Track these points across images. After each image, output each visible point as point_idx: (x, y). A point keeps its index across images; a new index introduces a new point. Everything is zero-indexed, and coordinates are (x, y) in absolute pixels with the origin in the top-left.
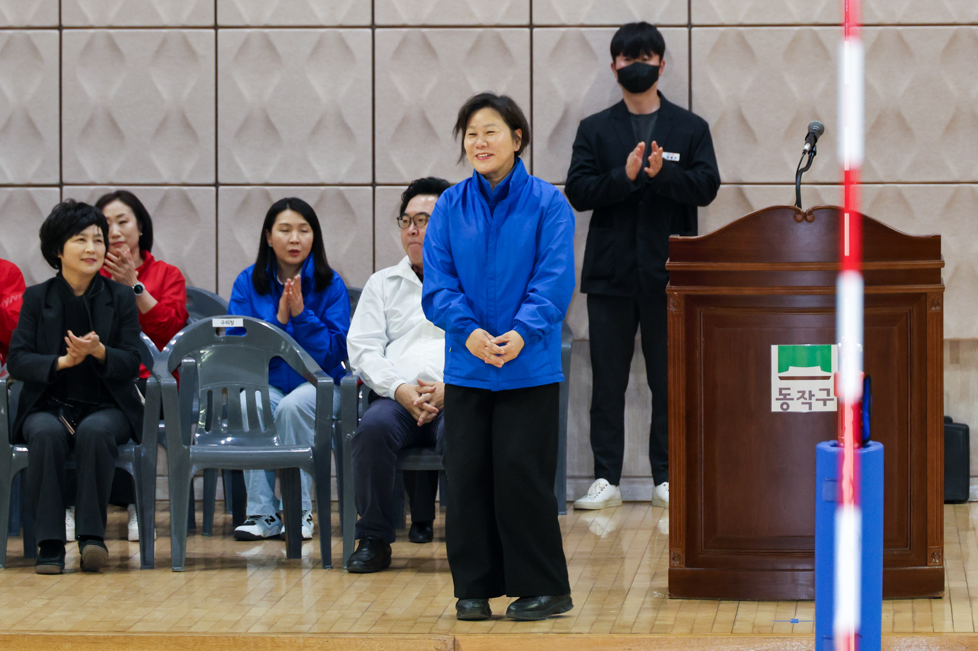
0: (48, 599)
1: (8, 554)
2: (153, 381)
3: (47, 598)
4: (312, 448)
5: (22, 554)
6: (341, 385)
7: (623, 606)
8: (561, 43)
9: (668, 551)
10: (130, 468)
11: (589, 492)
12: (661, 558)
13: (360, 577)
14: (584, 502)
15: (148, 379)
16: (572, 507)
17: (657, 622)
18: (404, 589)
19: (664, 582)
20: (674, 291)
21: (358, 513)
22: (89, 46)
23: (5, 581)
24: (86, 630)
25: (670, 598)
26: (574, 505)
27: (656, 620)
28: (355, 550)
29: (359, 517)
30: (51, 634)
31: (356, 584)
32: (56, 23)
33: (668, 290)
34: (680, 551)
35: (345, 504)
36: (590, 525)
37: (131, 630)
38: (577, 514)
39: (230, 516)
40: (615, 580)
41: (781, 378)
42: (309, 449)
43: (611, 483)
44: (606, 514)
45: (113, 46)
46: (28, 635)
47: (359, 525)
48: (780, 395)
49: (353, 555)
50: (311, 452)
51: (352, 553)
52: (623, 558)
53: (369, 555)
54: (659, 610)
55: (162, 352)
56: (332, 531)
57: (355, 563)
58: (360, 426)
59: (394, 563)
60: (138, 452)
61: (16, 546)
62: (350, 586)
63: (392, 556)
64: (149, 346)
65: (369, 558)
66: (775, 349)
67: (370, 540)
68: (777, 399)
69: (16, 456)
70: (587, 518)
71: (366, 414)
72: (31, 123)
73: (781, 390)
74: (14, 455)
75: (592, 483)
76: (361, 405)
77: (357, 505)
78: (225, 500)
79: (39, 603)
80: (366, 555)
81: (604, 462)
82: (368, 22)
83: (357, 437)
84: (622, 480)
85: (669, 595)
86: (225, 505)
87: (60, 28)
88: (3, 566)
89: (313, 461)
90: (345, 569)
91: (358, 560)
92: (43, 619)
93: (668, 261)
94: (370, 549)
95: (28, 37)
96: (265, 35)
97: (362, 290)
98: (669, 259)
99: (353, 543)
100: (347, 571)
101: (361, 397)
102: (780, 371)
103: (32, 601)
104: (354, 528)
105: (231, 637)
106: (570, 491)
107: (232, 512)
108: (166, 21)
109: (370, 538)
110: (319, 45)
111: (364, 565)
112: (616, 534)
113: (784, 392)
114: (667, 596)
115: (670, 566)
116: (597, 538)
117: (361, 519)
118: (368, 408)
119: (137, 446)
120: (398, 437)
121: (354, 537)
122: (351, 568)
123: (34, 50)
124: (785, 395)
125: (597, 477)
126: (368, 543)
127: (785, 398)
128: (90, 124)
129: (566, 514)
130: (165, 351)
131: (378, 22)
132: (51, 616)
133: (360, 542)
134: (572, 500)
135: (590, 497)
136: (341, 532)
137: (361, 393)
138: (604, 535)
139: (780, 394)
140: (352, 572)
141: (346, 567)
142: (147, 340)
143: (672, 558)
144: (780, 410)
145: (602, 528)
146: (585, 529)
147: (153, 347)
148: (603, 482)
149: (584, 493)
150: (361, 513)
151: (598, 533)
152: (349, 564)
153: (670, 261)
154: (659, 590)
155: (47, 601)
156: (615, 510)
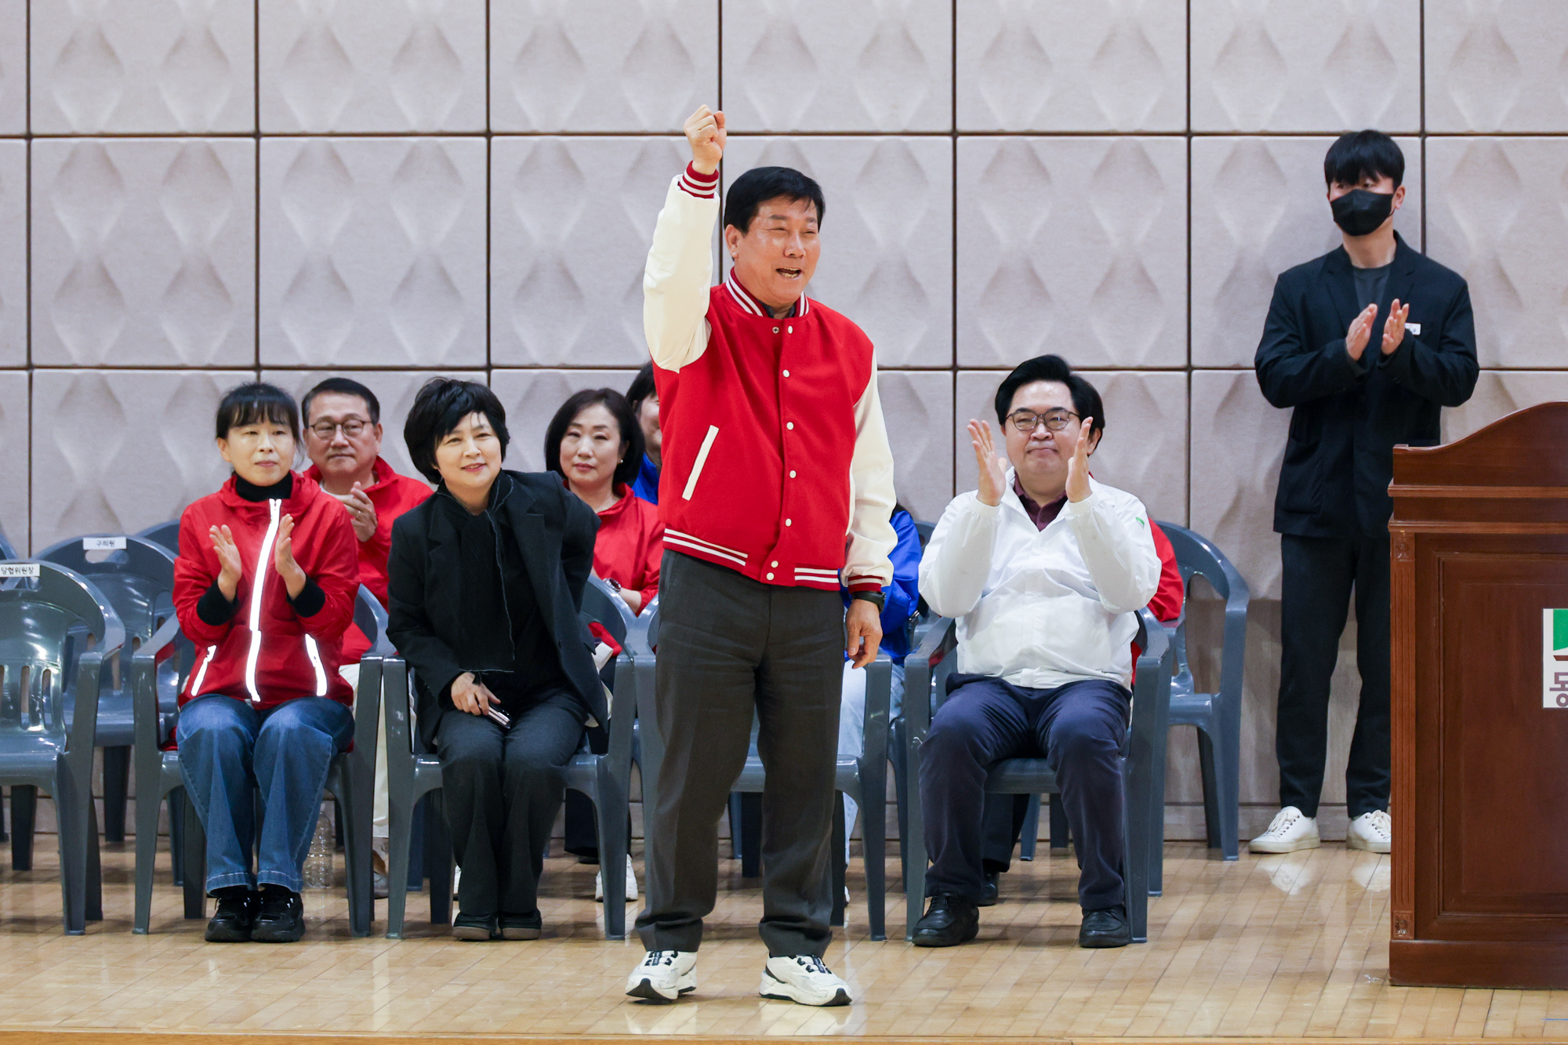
0: (466, 985)
1: (406, 918)
2: (626, 660)
3: (466, 983)
4: (858, 760)
5: (427, 918)
6: (906, 666)
7: (1323, 997)
8: (1233, 158)
9: (1389, 914)
10: (592, 791)
11: (1272, 827)
12: (1378, 925)
13: (932, 952)
14: (1264, 841)
15: (618, 657)
16: (1246, 849)
17: (1372, 1021)
18: (997, 970)
19: (1383, 961)
20: (1399, 527)
21: (930, 857)
22: (530, 163)
23: (402, 958)
24: (524, 1030)
25: (1392, 986)
26: (1250, 847)
27: (1370, 1018)
28: (925, 913)
29: (931, 864)
30: (471, 1037)
31: (926, 963)
32: (481, 127)
33: (1391, 527)
34: (1408, 913)
35: (910, 844)
36: (1274, 876)
37: (591, 1031)
38: (1255, 859)
39: (739, 863)
40: (1310, 958)
41: (1558, 658)
42: (853, 762)
43: (1305, 814)
44: (1297, 860)
45: (567, 161)
46: (437, 1039)
47: (930, 876)
48: (1555, 683)
49: (921, 920)
50: (857, 766)
51: (920, 917)
52: (1322, 926)
53: (945, 921)
54: (1375, 1003)
55: (640, 616)
56: (888, 884)
57: (925, 931)
58: (932, 727)
59: (981, 933)
60: (601, 766)
61: (418, 906)
62: (917, 966)
63: (980, 921)
64: (619, 607)
65: (947, 925)
66: (1548, 614)
67: (948, 898)
68: (1552, 689)
69: (420, 772)
70: (1268, 865)
71: (940, 711)
72: (444, 275)
73: (1557, 675)
74: (417, 770)
75: (1277, 813)
76: (934, 697)
77: (927, 845)
78: (732, 838)
79: (452, 991)
80: (940, 919)
81: (1296, 783)
82: (948, 127)
83: (928, 743)
84: (1320, 809)
85: (1391, 981)
86: (732, 845)
87: (488, 134)
88: (399, 935)
89: (858, 779)
90: (910, 941)
91: (930, 927)
92: (459, 1015)
93: (1391, 484)
94: (947, 911)
95: (440, 148)
96: (793, 145)
97: (936, 525)
98: (1392, 480)
99: (922, 901)
100: (913, 944)
101: (934, 684)
102: (1556, 648)
103: (443, 988)
104: (924, 880)
105: (740, 1041)
106: (1242, 825)
107: (741, 856)
108: (646, 126)
109: (947, 894)
110: (874, 161)
111: (937, 935)
112: (1312, 889)
113: (1562, 678)
114: (1388, 982)
115: (1392, 937)
116: (1285, 895)
117: (933, 867)
118: (946, 701)
119: (602, 757)
120: (988, 743)
121: (923, 894)
122: (918, 939)
123: (450, 169)
124: (1563, 683)
125: (1284, 804)
126: (944, 901)
127: (1563, 688)
128: (532, 278)
129: (1237, 859)
130: (645, 615)
131: (960, 127)
132: (470, 1010)
133: (931, 901)
134: (1248, 839)
135: (1273, 833)
136: (903, 886)
137: (934, 679)
138: (1294, 891)
139: (1557, 681)
140: (920, 945)
141: (911, 938)
142: (616, 598)
143: (1395, 926)
144: (1556, 706)
145: (1291, 880)
146: (1265, 883)
147: (625, 609)
148: (1292, 812)
149: (1264, 829)
150: (933, 856)
151: (1285, 889)
152: (916, 933)
153: (1395, 483)
154: (1374, 972)
155: (466, 988)
156: (1311, 854)
